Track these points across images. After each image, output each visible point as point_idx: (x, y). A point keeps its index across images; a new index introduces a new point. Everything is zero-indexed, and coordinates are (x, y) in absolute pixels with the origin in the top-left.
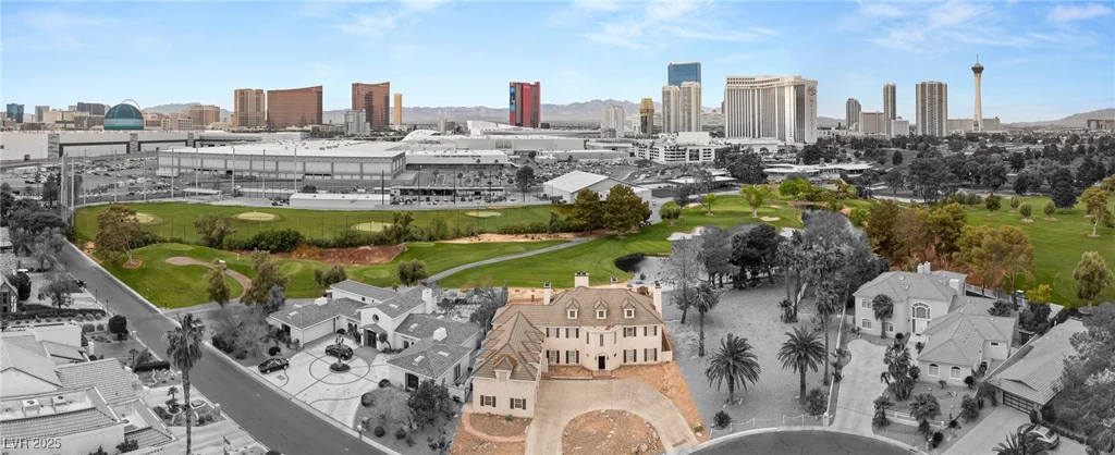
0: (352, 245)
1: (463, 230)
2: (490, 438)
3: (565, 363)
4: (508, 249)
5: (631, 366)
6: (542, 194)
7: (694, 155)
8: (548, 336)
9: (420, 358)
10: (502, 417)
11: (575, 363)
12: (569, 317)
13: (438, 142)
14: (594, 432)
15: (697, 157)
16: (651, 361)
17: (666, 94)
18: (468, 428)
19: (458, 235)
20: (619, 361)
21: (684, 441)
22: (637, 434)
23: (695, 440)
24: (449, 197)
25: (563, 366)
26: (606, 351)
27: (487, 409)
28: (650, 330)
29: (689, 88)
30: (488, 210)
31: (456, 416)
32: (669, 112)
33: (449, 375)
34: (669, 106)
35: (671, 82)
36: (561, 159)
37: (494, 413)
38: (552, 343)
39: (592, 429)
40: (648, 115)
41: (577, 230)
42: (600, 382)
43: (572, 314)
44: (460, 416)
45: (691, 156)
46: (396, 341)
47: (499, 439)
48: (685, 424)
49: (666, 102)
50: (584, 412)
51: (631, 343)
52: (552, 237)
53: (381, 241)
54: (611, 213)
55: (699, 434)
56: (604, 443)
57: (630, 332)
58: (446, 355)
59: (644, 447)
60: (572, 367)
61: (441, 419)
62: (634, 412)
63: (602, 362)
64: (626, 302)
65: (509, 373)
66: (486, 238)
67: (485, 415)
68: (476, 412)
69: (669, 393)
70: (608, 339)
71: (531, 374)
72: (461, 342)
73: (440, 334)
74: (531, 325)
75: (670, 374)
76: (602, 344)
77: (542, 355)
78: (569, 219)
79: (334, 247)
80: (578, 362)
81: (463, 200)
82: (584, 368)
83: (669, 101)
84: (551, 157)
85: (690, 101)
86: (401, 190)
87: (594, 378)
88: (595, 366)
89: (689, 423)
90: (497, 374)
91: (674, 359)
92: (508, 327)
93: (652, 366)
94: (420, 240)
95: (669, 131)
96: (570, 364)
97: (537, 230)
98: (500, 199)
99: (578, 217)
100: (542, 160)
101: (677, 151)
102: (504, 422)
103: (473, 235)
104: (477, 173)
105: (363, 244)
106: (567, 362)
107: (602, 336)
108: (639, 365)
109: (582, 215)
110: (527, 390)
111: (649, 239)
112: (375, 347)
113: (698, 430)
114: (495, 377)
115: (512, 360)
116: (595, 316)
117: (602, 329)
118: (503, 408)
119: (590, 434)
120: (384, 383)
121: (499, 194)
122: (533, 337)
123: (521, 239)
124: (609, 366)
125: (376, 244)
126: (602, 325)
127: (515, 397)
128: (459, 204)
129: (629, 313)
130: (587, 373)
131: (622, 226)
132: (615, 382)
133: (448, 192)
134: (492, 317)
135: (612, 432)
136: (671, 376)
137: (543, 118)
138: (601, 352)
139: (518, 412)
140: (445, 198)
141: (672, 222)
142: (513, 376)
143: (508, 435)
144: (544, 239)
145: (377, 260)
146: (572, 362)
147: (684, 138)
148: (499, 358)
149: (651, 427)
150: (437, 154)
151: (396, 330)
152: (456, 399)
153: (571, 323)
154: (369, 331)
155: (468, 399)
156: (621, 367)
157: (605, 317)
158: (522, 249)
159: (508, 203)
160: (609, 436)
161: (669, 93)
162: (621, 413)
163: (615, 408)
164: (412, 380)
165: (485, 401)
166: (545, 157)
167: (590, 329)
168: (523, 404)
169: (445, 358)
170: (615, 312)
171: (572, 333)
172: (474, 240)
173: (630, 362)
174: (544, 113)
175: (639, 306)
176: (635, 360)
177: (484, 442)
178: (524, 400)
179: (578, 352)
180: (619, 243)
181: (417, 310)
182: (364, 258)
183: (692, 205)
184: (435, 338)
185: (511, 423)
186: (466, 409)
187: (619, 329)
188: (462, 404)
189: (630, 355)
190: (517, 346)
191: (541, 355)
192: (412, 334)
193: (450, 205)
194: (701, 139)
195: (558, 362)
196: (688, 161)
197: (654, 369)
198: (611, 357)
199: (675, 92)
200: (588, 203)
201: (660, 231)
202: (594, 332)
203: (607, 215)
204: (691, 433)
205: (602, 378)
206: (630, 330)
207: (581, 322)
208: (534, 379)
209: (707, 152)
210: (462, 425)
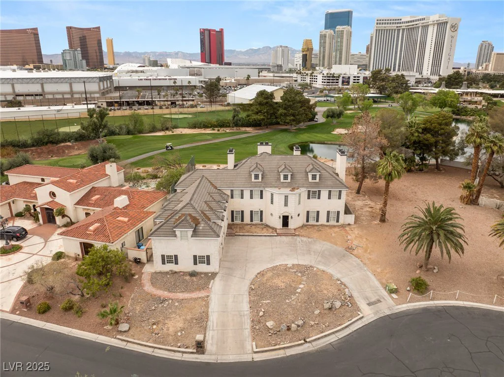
0: (52, 143)
1: (159, 126)
2: (171, 295)
3: (249, 222)
4: (197, 138)
5: (313, 226)
6: (226, 103)
7: (346, 81)
8: (232, 197)
9: (97, 225)
10: (185, 274)
11: (259, 222)
12: (253, 180)
13: (142, 72)
14: (283, 285)
15: (348, 83)
16: (333, 222)
17: (323, 37)
18: (148, 288)
19: (154, 129)
20: (302, 220)
21: (379, 301)
22: (328, 290)
23: (390, 302)
24: (150, 107)
25: (247, 225)
26: (290, 211)
27: (169, 267)
28: (335, 194)
29: (342, 31)
30: (181, 113)
31: (137, 277)
32: (324, 52)
33: (130, 238)
34: (324, 48)
35: (327, 27)
36: (241, 83)
37: (177, 270)
38: (237, 204)
39: (280, 282)
40: (308, 53)
41: (256, 125)
42: (284, 238)
43: (257, 177)
44: (140, 277)
45: (343, 82)
46: (77, 213)
47: (181, 296)
48: (376, 283)
49: (322, 44)
50: (270, 266)
51: (314, 205)
52: (235, 129)
53: (80, 138)
54: (285, 109)
55: (394, 296)
56: (293, 297)
57: (314, 194)
58: (126, 219)
59: (338, 304)
60: (256, 225)
61: (118, 282)
62: (322, 267)
63: (285, 220)
64: (311, 167)
65: (190, 232)
66: (178, 131)
67: (167, 273)
68: (158, 270)
69: (355, 252)
70: (292, 200)
71: (214, 232)
72: (144, 207)
73: (121, 201)
74: (216, 188)
75: (353, 236)
76: (286, 204)
77: (227, 214)
78: (248, 116)
79: (33, 146)
80: (261, 220)
81: (161, 108)
82: (267, 226)
83: (325, 43)
84: (233, 81)
85: (342, 42)
86: (107, 102)
87: (279, 235)
88: (278, 224)
89: (382, 284)
90: (178, 233)
91: (355, 223)
92: (191, 190)
93: (334, 226)
94: (119, 134)
95: (323, 66)
96: (254, 222)
97: (222, 125)
98: (192, 106)
99: (257, 113)
100: (226, 84)
101: (332, 79)
102: (188, 278)
103: (167, 129)
104: (173, 92)
105: (64, 141)
106: (252, 220)
107: (286, 197)
108: (322, 225)
109: (260, 112)
110: (211, 247)
111: (317, 133)
112: (55, 222)
113: (391, 291)
114: (176, 236)
115: (194, 219)
116: (279, 179)
117: (287, 191)
118: (186, 265)
119: (277, 288)
120: (59, 256)
121: (191, 103)
122: (217, 198)
123: (209, 131)
124: (292, 224)
125: (76, 140)
126: (286, 187)
127: (198, 254)
128: (157, 111)
129: (314, 177)
130: (271, 230)
131: (294, 120)
132: (298, 239)
133: (148, 103)
134: (176, 183)
135: (302, 286)
136: (354, 236)
137: (226, 60)
138: (285, 211)
139: (202, 268)
140: (146, 107)
141: (335, 121)
142: (195, 234)
143: (191, 291)
144: (228, 131)
145: (77, 152)
146: (256, 220)
147: (336, 70)
148: (180, 217)
149: (342, 283)
150: (141, 78)
151: (78, 203)
152: (137, 261)
153: (256, 185)
154: (47, 209)
155: (150, 259)
156: (303, 226)
157: (289, 180)
158: (209, 137)
159: (199, 109)
160: (299, 290)
161: (325, 36)
162: (309, 268)
163: (301, 263)
164: (86, 248)
165: (165, 259)
166: (228, 81)
167: (275, 191)
168: (207, 260)
169: (125, 222)
170: (300, 176)
171: (257, 194)
172: (169, 133)
173: (312, 222)
174: (227, 57)
175: (323, 171)
176: (317, 221)
177: (164, 300)
178: (208, 257)
179: (262, 212)
180: (291, 134)
181: (102, 183)
182: (64, 152)
183: (349, 112)
184: (115, 205)
185: (194, 278)
186: (148, 269)
187: (303, 191)
188: (144, 264)
189: (313, 215)
190: (200, 205)
191: (225, 214)
192: (94, 205)
193: (150, 112)
194: (352, 71)
195: (242, 220)
196: (340, 85)
197: (336, 230)
198: (295, 215)
199: (330, 35)
200: (265, 101)
201: (326, 128)
202: (279, 194)
203: (281, 111)
204: (385, 293)
205: (286, 235)
206: (314, 192)
207: (265, 183)
208: (218, 236)
209: (356, 78)
210: (141, 285)
